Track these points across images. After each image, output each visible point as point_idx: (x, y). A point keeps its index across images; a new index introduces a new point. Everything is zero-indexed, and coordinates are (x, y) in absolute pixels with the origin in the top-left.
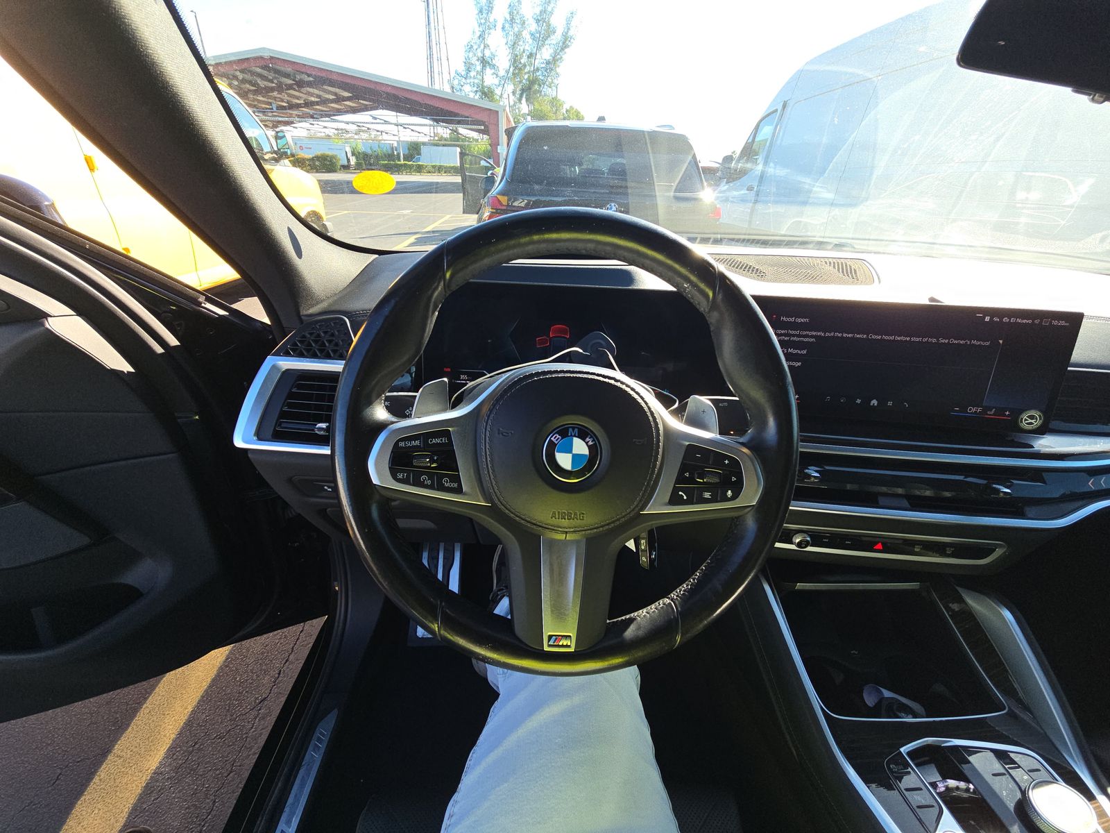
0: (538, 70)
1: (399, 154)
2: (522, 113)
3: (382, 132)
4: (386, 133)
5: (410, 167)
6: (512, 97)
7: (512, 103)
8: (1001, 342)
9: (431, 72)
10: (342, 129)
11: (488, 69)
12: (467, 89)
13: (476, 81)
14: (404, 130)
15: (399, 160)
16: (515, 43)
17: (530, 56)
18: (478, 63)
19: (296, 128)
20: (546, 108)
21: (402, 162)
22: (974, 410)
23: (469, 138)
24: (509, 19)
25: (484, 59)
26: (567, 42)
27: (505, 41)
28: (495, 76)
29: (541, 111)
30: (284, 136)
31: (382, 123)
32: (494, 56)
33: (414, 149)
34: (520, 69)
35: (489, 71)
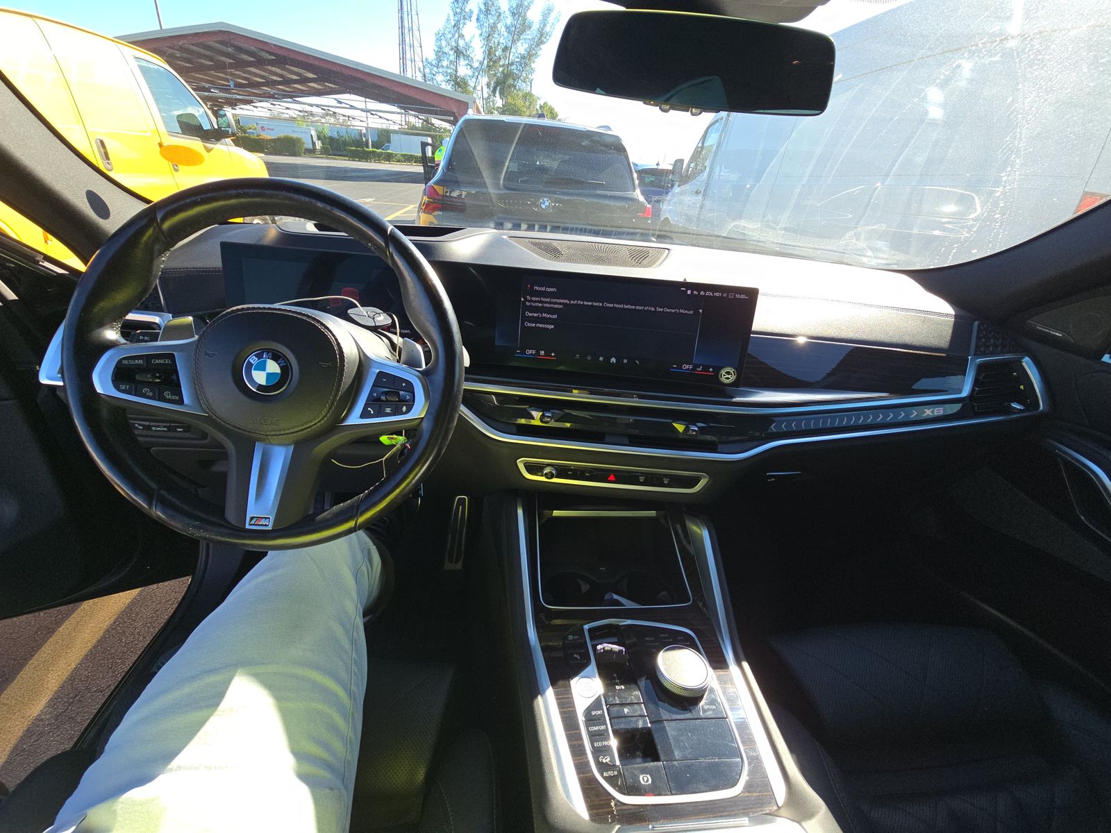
0: (512, 64)
1: (367, 141)
2: (496, 106)
3: (349, 117)
4: (353, 118)
5: (379, 155)
6: (486, 90)
7: (486, 95)
8: (701, 311)
9: (403, 58)
10: (306, 112)
11: (462, 59)
12: (440, 78)
13: (449, 71)
14: (372, 116)
15: (368, 147)
16: (489, 36)
17: (505, 49)
18: (452, 53)
19: (257, 107)
20: (519, 102)
21: (371, 149)
22: (687, 367)
23: (440, 129)
24: (484, 10)
25: (458, 49)
26: (543, 38)
27: (480, 32)
28: (469, 67)
29: (515, 105)
30: (225, 115)
31: (348, 108)
32: (469, 47)
33: (384, 137)
34: (495, 62)
35: (462, 62)
